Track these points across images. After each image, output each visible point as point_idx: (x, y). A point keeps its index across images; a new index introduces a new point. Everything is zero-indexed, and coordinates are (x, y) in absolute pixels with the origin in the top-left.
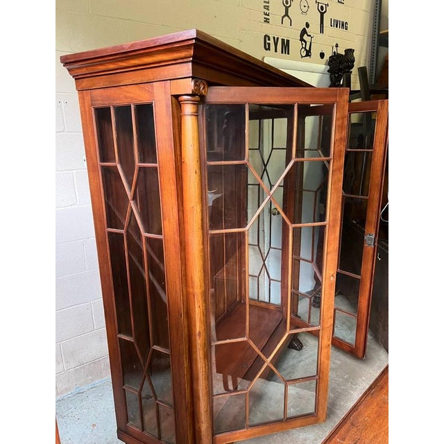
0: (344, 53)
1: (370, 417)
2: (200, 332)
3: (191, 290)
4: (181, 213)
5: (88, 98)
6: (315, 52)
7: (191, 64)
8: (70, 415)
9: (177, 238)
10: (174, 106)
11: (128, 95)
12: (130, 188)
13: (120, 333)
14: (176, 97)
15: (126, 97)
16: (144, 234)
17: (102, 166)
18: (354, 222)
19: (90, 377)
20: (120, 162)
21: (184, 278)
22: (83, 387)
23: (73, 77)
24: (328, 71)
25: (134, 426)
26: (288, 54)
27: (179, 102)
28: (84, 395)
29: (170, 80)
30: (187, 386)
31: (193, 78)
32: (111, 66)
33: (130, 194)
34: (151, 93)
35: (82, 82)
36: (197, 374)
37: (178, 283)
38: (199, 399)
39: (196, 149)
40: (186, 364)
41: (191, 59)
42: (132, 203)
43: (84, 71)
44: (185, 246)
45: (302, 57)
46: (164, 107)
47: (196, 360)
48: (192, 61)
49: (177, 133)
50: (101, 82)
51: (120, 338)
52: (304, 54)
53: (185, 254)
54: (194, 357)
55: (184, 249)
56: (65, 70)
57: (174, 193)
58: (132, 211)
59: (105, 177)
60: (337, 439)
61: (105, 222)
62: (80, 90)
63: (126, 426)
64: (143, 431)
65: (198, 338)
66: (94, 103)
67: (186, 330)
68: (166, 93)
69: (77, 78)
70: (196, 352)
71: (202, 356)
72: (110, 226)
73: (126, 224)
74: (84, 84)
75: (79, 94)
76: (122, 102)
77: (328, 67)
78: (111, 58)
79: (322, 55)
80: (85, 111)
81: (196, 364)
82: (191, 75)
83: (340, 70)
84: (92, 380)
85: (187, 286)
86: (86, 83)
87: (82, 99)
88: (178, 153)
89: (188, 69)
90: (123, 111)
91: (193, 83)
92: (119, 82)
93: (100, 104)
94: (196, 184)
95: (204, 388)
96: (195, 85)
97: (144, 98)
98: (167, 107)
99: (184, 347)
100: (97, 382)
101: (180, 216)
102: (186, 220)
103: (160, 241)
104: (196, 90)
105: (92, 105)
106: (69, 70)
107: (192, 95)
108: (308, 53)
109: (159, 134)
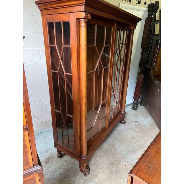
0: (155, 3)
1: (154, 153)
2: (84, 110)
3: (81, 95)
4: (79, 65)
5: (45, 18)
6: (142, 2)
7: (84, 6)
8: (38, 139)
9: (77, 75)
10: (77, 23)
11: (60, 17)
12: (60, 55)
13: (55, 110)
14: (79, 19)
15: (59, 18)
16: (65, 73)
17: (50, 46)
18: (151, 76)
19: (45, 127)
20: (57, 45)
21: (79, 90)
22: (42, 131)
23: (40, 9)
24: (148, 11)
25: (60, 143)
26: (130, 2)
27: (80, 21)
28: (43, 133)
29: (76, 12)
30: (79, 129)
31: (85, 12)
32: (54, 6)
33: (60, 57)
34: (69, 17)
35: (43, 12)
36: (83, 125)
37: (77, 92)
38: (83, 134)
39: (85, 40)
40: (79, 121)
41: (84, 4)
42: (61, 61)
43: (44, 7)
44: (80, 79)
45: (136, 4)
46: (74, 23)
47: (82, 120)
48: (85, 5)
49: (78, 34)
50: (51, 12)
51: (56, 111)
52: (137, 3)
53: (80, 81)
54: (82, 119)
55: (80, 80)
56: (37, 7)
57: (76, 57)
58: (61, 64)
59: (51, 50)
60: (142, 162)
61: (51, 68)
62: (42, 15)
63: (57, 143)
64: (63, 144)
65: (83, 112)
66: (47, 20)
67: (79, 109)
68: (74, 17)
69: (41, 10)
70: (82, 117)
71: (84, 119)
72: (53, 69)
73: (58, 69)
74: (44, 13)
75: (42, 16)
76: (58, 20)
77: (148, 9)
78: (54, 2)
79: (145, 3)
80: (44, 24)
81: (82, 121)
82: (84, 10)
83: (152, 10)
84: (46, 128)
85: (80, 93)
86: (44, 12)
87: (43, 19)
88: (78, 42)
89: (83, 8)
90: (58, 24)
91: (85, 14)
92: (57, 12)
93: (50, 21)
94: (85, 54)
95: (85, 130)
96: (86, 15)
97: (66, 20)
98: (75, 23)
99: (78, 115)
100: (47, 129)
101: (78, 67)
102: (80, 68)
103: (71, 76)
104: (86, 17)
105: (47, 21)
106: (38, 7)
107: (85, 19)
108: (139, 2)
109: (71, 34)
